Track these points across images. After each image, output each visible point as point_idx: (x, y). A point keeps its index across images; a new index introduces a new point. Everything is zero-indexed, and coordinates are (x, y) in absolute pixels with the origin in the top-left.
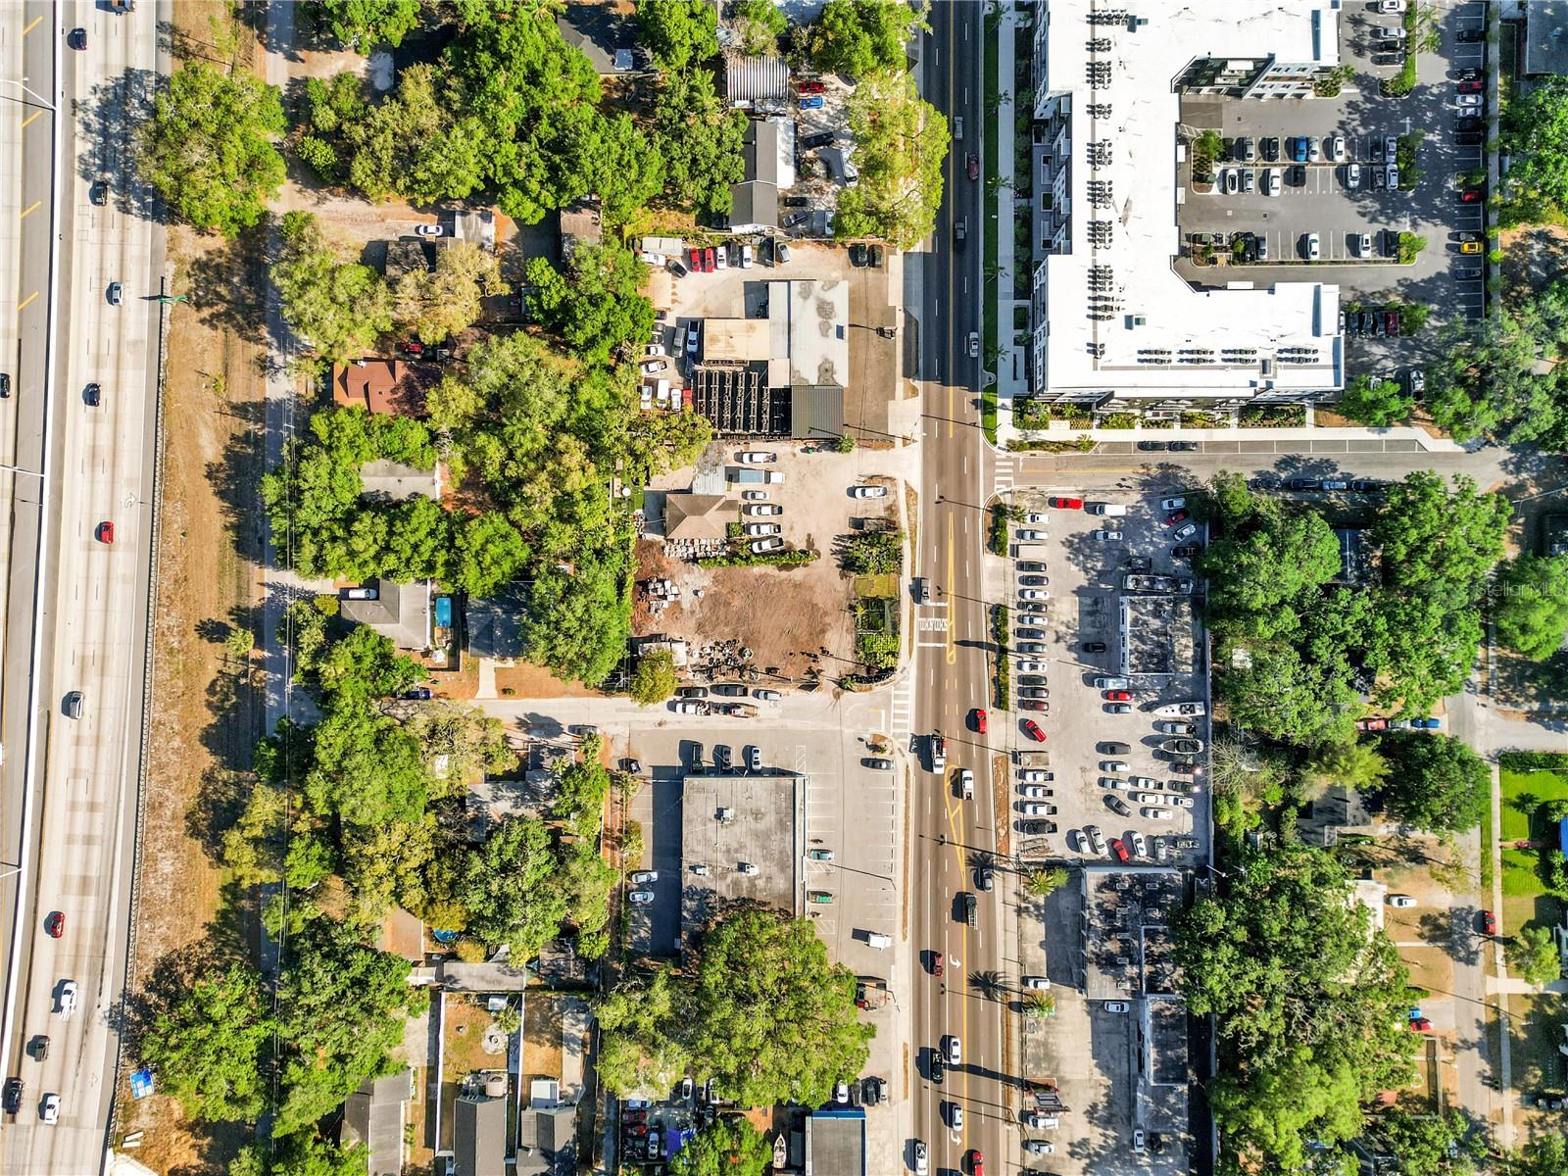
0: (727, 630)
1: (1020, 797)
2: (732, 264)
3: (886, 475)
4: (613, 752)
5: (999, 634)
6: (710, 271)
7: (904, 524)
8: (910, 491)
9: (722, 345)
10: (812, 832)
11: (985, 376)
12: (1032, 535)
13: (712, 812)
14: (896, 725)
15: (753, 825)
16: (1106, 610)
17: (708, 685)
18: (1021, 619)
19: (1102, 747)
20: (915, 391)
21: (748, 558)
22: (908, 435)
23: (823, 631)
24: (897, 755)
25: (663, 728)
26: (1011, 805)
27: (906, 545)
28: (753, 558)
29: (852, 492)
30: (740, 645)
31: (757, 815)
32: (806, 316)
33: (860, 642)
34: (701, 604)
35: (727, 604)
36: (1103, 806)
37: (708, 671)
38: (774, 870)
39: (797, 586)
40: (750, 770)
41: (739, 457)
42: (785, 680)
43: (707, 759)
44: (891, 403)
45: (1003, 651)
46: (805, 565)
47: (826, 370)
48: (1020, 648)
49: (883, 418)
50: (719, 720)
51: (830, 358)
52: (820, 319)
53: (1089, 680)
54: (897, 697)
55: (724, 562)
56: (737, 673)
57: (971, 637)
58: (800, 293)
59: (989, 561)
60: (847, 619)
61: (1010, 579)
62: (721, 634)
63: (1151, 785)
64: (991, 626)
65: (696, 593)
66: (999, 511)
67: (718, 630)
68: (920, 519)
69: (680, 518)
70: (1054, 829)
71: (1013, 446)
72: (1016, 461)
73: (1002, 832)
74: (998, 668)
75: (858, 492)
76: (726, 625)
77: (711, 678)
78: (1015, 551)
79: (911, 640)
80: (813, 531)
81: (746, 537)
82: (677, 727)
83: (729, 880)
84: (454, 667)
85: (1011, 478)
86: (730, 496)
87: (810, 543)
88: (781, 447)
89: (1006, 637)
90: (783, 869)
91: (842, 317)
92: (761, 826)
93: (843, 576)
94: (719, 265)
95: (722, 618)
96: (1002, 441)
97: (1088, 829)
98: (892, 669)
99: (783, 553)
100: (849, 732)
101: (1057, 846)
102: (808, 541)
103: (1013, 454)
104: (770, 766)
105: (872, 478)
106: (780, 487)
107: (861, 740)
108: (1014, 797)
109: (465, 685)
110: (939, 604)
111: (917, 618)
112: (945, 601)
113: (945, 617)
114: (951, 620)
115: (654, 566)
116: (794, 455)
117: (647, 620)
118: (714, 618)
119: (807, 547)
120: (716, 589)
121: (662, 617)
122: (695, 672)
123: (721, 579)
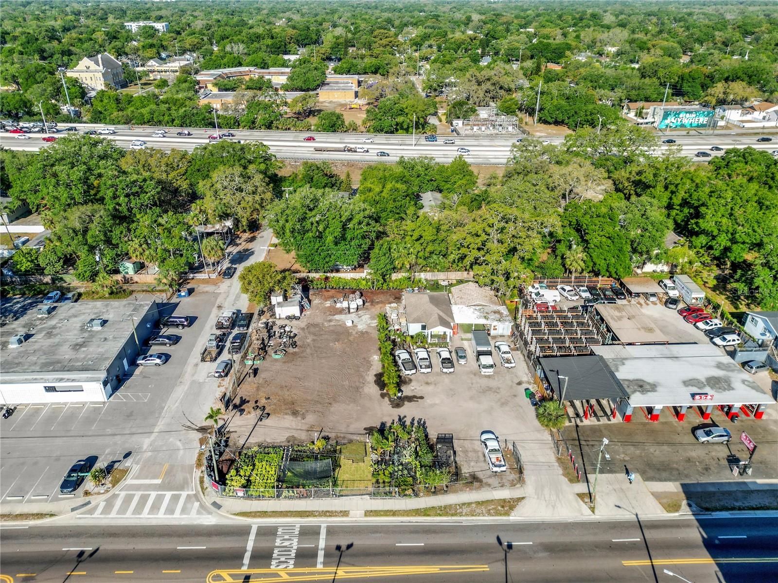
0: (309, 341)
3: (526, 473)
7: (456, 497)
9: (616, 314)
15: (69, 344)
22: (599, 501)
25: (215, 308)
27: (423, 501)
31: (80, 346)
32: (697, 368)
33: (273, 449)
34: (339, 325)
35: (337, 340)
42: (239, 383)
43: (170, 331)
46: (382, 396)
47: (641, 386)
51: (659, 389)
52: (704, 380)
58: (720, 363)
62: (304, 338)
67: (309, 336)
68: (467, 520)
76: (314, 340)
79: (264, 514)
82: (213, 315)
83: (20, 329)
87: (412, 399)
88: (523, 370)
91: (724, 398)
92: (65, 349)
95: (323, 337)
102: (415, 397)
104: (137, 372)
110: (321, 554)
111: (299, 522)
112: (325, 564)
113: (296, 565)
114: (290, 574)
115: (377, 300)
116: (520, 384)
117: (325, 298)
118: (322, 333)
119: (407, 396)
120: (354, 333)
121: (327, 305)
122: (267, 323)
123: (365, 336)
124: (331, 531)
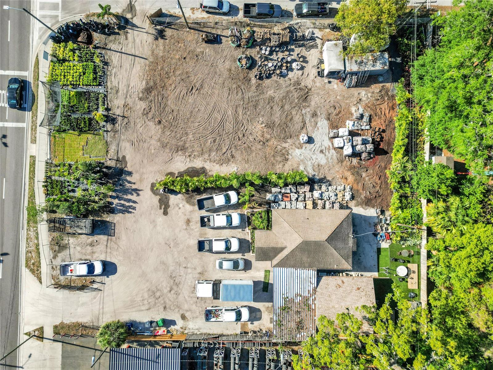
0: (271, 93)
7: (43, 228)
8: (35, 270)
17: (295, 21)
21: (242, 185)
23: (148, 90)
28: (235, 183)
29: (108, 269)
30: (254, 72)
37: (295, 38)
39: (181, 149)
41: (255, 314)
54: (55, 7)
55: (274, 178)
56: (258, 37)
68: (23, 234)
69: (334, 238)
75: (98, 269)
76: (272, 99)
77: (292, 30)
80: (161, 219)
81: (246, 211)
86: (267, 265)
88: (199, 326)
95: (276, 109)
99: (197, 190)
105: (83, 288)
106: (202, 278)
115: (364, 175)
116: (183, 317)
117: (373, 104)
118: (287, 107)
119: (168, 199)
120: (284, 145)
121: (353, 109)
122: (313, 39)
123: (279, 159)
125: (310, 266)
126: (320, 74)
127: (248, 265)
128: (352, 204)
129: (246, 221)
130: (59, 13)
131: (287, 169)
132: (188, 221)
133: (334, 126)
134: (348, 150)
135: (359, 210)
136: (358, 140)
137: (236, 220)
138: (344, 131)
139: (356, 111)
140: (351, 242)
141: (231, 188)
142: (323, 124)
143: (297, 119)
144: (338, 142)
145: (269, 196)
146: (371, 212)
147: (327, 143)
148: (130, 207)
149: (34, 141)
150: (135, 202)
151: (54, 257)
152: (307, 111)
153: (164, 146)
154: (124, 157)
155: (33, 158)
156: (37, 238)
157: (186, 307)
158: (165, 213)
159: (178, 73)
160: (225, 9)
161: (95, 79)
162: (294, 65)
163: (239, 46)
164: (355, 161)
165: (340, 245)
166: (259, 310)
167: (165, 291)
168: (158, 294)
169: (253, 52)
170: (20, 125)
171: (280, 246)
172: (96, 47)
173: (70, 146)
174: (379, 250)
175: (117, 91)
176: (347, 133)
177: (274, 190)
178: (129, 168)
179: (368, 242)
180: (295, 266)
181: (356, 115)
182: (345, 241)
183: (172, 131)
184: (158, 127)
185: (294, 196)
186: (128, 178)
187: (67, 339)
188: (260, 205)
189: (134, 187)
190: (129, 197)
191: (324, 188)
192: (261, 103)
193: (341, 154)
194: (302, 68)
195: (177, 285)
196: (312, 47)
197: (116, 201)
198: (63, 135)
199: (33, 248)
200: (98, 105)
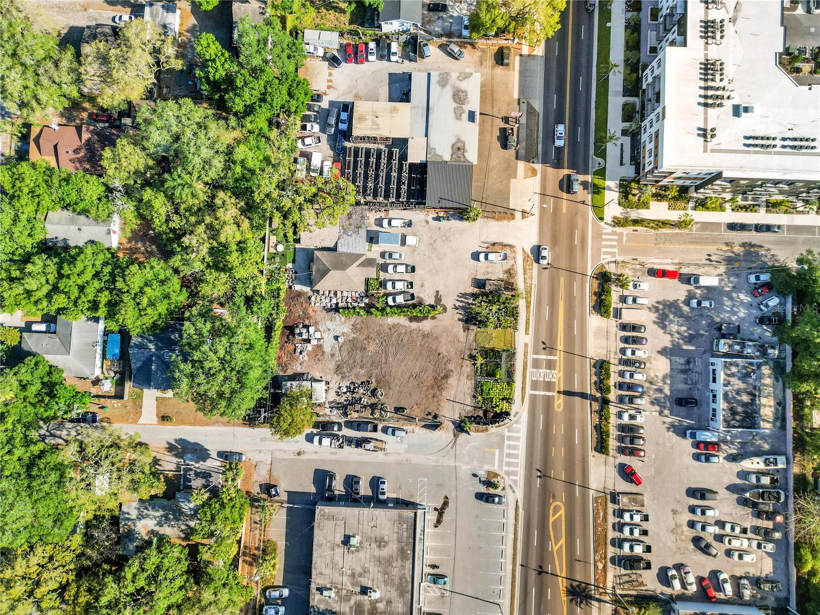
0: (362, 372)
1: (617, 534)
2: (381, 58)
3: (506, 242)
4: (255, 477)
5: (602, 386)
6: (362, 62)
7: (520, 285)
9: (368, 123)
10: (429, 558)
11: (595, 162)
12: (634, 300)
13: (339, 538)
14: (509, 464)
15: (377, 552)
16: (697, 369)
17: (342, 420)
18: (622, 374)
19: (692, 492)
20: (534, 172)
21: (383, 309)
22: (527, 209)
23: (446, 377)
24: (508, 490)
25: (301, 457)
26: (609, 542)
27: (522, 303)
28: (388, 310)
29: (475, 256)
30: (372, 386)
31: (381, 543)
32: (443, 101)
33: (478, 388)
34: (340, 348)
35: (364, 349)
36: (691, 546)
37: (344, 408)
38: (394, 594)
39: (425, 336)
40: (376, 500)
41: (379, 222)
42: (411, 419)
43: (338, 487)
44: (513, 181)
45: (605, 402)
46: (433, 318)
47: (458, 148)
48: (621, 399)
49: (505, 194)
50: (350, 452)
51: (463, 138)
52: (456, 105)
53: (681, 432)
54: (509, 438)
55: (362, 312)
56: (369, 411)
57: (577, 388)
58: (438, 82)
59: (595, 321)
60: (468, 367)
61: (612, 337)
62: (357, 375)
63: (738, 530)
64: (594, 378)
65: (336, 338)
66: (604, 278)
67: (354, 372)
68: (535, 282)
69: (324, 272)
70: (648, 566)
71: (617, 222)
72: (620, 235)
73: (600, 566)
74: (600, 418)
75: (482, 256)
76: (361, 367)
77: (346, 414)
78: (618, 314)
79: (523, 388)
80: (441, 289)
81: (382, 291)
82: (314, 457)
83: (352, 602)
84: (119, 396)
85: (616, 250)
86: (370, 255)
87: (438, 299)
88: (417, 216)
89: (608, 390)
90: (401, 595)
91: (474, 104)
92: (385, 553)
93: (466, 329)
94: (371, 58)
95: (358, 361)
96: (608, 218)
97: (679, 567)
98: (507, 414)
99: (414, 306)
100: (466, 469)
101: (650, 582)
102: (436, 297)
103: (618, 229)
104: (394, 496)
105: (494, 244)
106: (414, 249)
107: (475, 475)
108: (611, 534)
109: (129, 412)
110: (549, 357)
111: (530, 369)
112: (555, 355)
113: (555, 369)
114: (560, 372)
115: (301, 313)
116: (427, 222)
117: (292, 361)
118: (351, 361)
119: (436, 302)
120: (354, 335)
121: (306, 358)
122: (332, 408)
123: (359, 326)
124: (536, 352)
125: (341, 254)
126: (327, 383)
127: (383, 255)
128: (311, 293)
129: (383, 284)
130: (507, 434)
131: (354, 319)
132: (422, 286)
133: (320, 347)
134: (312, 329)
135: (306, 289)
136: (305, 336)
137: (389, 285)
138: (314, 342)
139: (305, 357)
140: (314, 268)
141: (391, 307)
142: (327, 349)
143: (345, 353)
144: (318, 335)
145: (367, 301)
146: (298, 287)
147: (325, 336)
148: (461, 297)
149: (526, 345)
150: (458, 300)
151: (513, 265)
152: (338, 358)
153: (437, 338)
154: (464, 331)
155: (527, 333)
156: (525, 278)
157: (425, 229)
158: (437, 292)
159: (426, 388)
160: (390, 430)
161: (482, 386)
162: (345, 390)
163: (382, 405)
164: (307, 323)
165: (321, 267)
166: (376, 225)
167: (439, 240)
168: (444, 238)
169: (373, 400)
170: (536, 356)
171: (360, 268)
172: (480, 408)
173: (501, 340)
174: (294, 262)
175: (468, 377)
176: (312, 341)
177: (363, 305)
178: (461, 324)
179: (301, 268)
180: (352, 254)
181: (304, 354)
182: (318, 270)
183: (431, 348)
184: (440, 351)
185: (349, 300)
186: (461, 317)
187: (506, 210)
188: (373, 295)
189: (457, 311)
190: (461, 304)
191: (329, 305)
192: (369, 365)
193: (316, 327)
194: (339, 388)
195: (431, 244)
196: (332, 402)
197: (470, 301)
198: (505, 348)
199: (528, 272)
200: (481, 368)
